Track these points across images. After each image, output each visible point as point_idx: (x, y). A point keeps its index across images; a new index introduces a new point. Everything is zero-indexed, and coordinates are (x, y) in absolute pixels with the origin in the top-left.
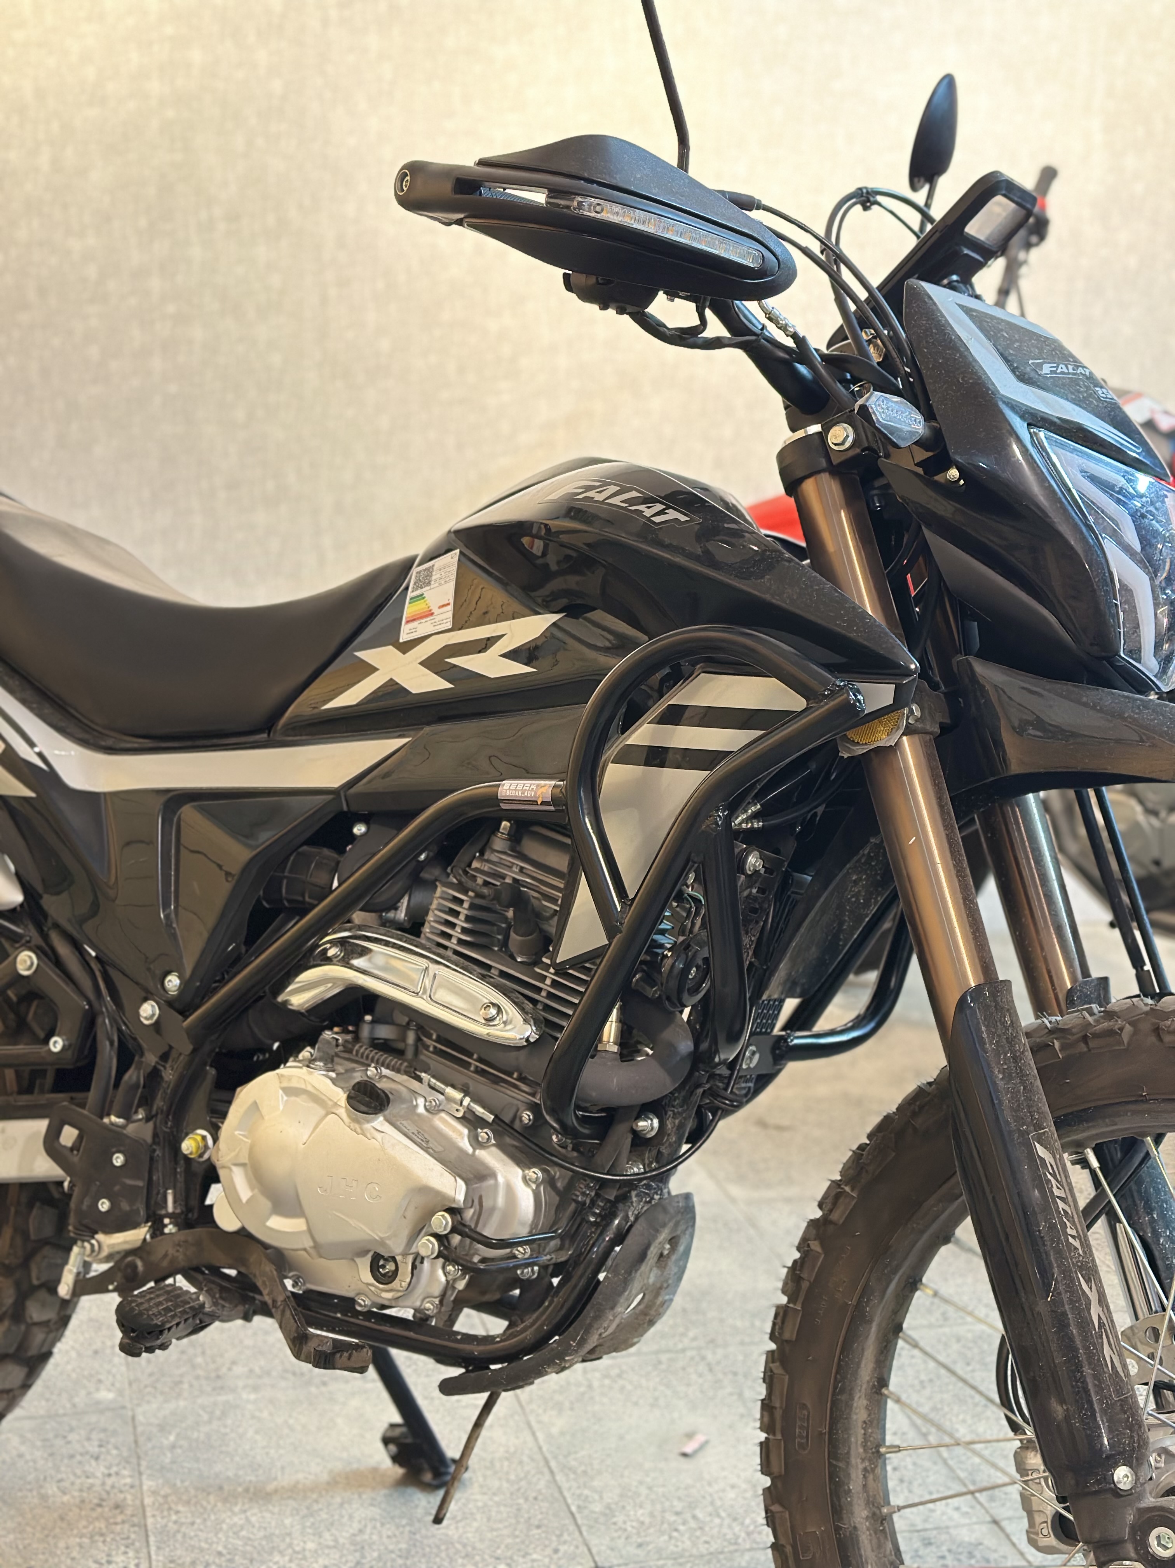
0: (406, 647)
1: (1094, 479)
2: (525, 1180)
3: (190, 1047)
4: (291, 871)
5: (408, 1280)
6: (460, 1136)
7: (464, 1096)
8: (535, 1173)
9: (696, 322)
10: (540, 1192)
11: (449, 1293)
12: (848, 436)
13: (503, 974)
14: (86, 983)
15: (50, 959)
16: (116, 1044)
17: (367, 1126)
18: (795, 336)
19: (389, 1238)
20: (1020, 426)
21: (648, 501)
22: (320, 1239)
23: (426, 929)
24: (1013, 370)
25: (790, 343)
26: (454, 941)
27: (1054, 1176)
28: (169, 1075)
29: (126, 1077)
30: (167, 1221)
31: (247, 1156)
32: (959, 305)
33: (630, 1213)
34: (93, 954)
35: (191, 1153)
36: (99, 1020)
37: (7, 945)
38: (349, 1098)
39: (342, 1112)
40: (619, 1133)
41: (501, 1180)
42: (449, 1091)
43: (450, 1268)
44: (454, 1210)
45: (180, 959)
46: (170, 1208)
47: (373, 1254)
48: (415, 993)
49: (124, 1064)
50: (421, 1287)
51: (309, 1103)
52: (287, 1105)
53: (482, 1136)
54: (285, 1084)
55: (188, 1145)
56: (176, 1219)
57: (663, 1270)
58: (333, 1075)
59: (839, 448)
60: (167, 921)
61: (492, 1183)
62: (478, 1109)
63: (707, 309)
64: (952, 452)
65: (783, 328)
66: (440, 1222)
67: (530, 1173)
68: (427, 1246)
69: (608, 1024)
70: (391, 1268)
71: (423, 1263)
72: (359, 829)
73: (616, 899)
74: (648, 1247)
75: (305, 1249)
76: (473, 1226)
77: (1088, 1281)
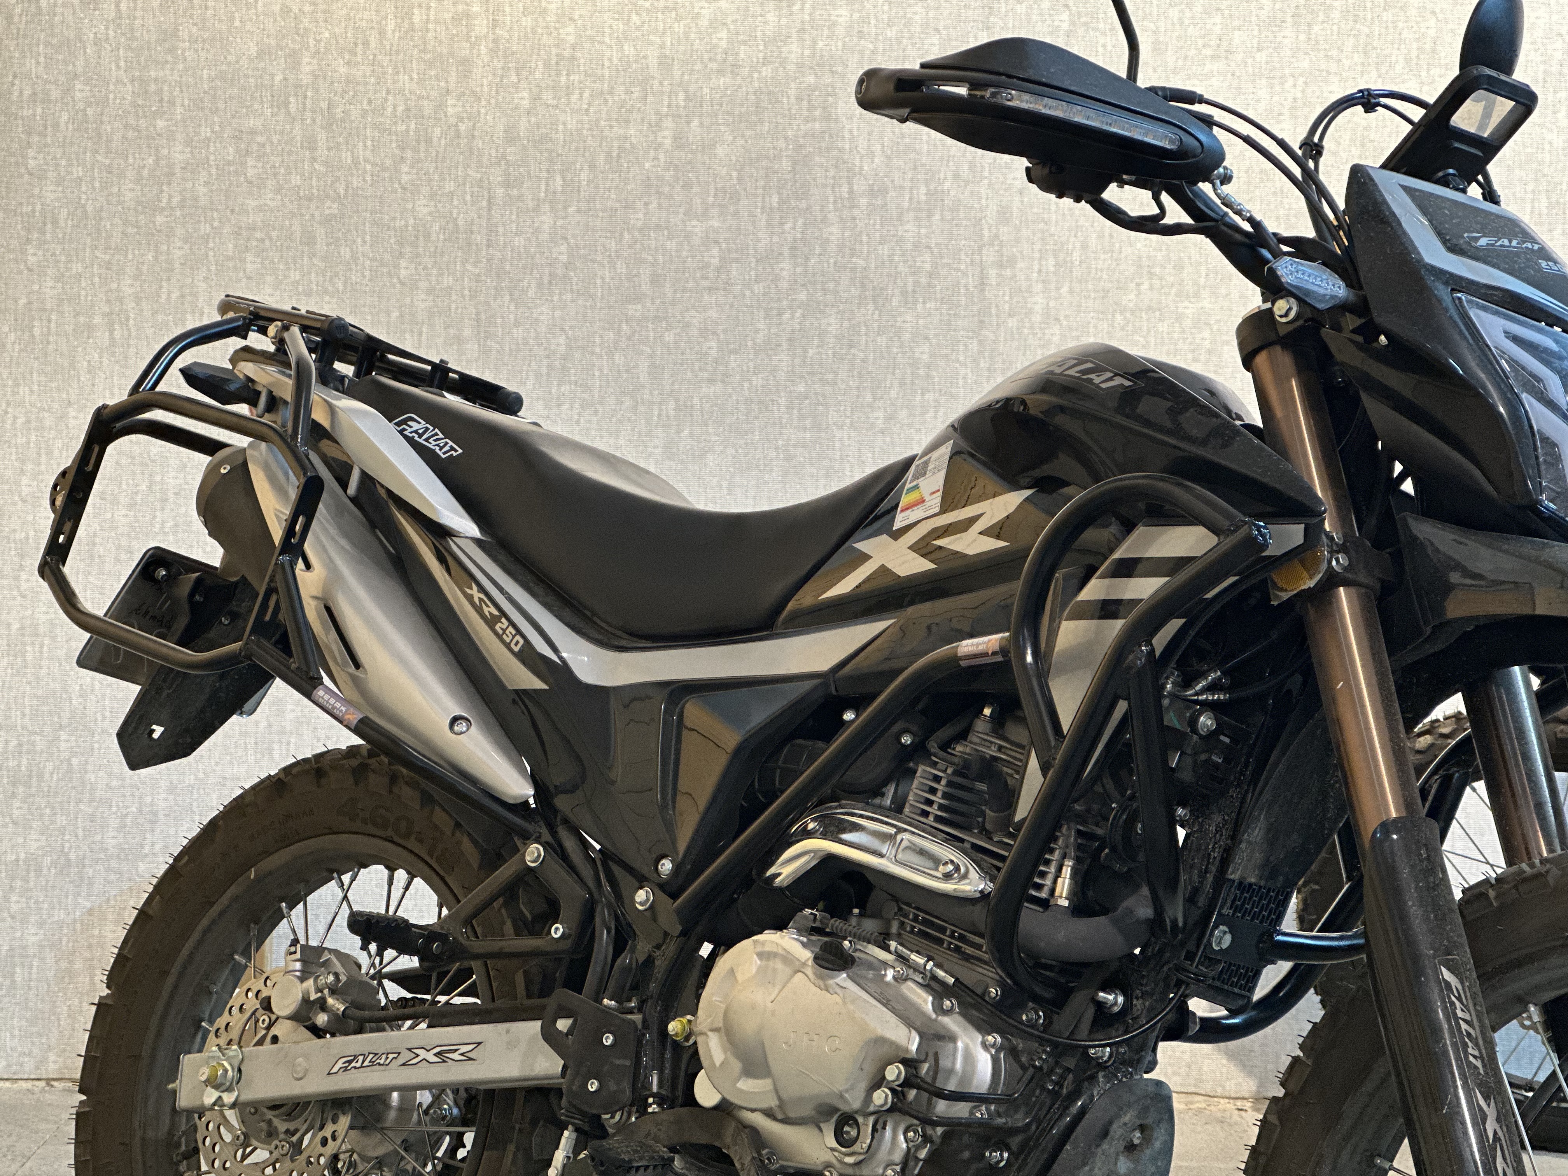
0: (896, 535)
1: (1516, 340)
2: (984, 1045)
3: (679, 928)
4: (787, 764)
5: (868, 1141)
6: (925, 1001)
7: (928, 961)
8: (993, 1039)
9: (1156, 211)
10: (999, 1059)
11: (912, 1163)
12: (1290, 309)
13: (976, 847)
14: (587, 872)
15: (556, 853)
16: (613, 932)
17: (831, 982)
18: (1251, 220)
19: (847, 1091)
20: (1442, 291)
22: (784, 1096)
23: (907, 810)
24: (1445, 242)
25: (1247, 227)
26: (931, 818)
27: (1459, 999)
28: (661, 964)
29: (619, 961)
30: (651, 1100)
31: (721, 1019)
32: (1402, 186)
33: (1095, 1093)
34: (598, 847)
35: (676, 1035)
36: (599, 909)
37: (518, 842)
38: (816, 959)
39: (809, 971)
40: (1078, 1001)
41: (960, 1044)
42: (914, 957)
43: (911, 1134)
44: (908, 1063)
45: (674, 842)
46: (655, 1089)
47: (835, 1117)
48: (882, 856)
49: (618, 952)
50: (883, 1154)
51: (779, 965)
52: (759, 969)
53: (947, 1003)
54: (759, 949)
55: (674, 1027)
56: (661, 1100)
57: (1137, 1161)
58: (805, 940)
59: (1284, 320)
60: (664, 807)
61: (951, 1046)
62: (941, 974)
63: (1165, 197)
64: (1375, 315)
65: (1238, 213)
66: (893, 1072)
67: (990, 1038)
68: (881, 1097)
69: (1060, 880)
70: (854, 1133)
71: (884, 1128)
72: (849, 716)
73: (1052, 737)
74: (1110, 1123)
75: (771, 1109)
76: (929, 1080)
77: (1486, 1098)
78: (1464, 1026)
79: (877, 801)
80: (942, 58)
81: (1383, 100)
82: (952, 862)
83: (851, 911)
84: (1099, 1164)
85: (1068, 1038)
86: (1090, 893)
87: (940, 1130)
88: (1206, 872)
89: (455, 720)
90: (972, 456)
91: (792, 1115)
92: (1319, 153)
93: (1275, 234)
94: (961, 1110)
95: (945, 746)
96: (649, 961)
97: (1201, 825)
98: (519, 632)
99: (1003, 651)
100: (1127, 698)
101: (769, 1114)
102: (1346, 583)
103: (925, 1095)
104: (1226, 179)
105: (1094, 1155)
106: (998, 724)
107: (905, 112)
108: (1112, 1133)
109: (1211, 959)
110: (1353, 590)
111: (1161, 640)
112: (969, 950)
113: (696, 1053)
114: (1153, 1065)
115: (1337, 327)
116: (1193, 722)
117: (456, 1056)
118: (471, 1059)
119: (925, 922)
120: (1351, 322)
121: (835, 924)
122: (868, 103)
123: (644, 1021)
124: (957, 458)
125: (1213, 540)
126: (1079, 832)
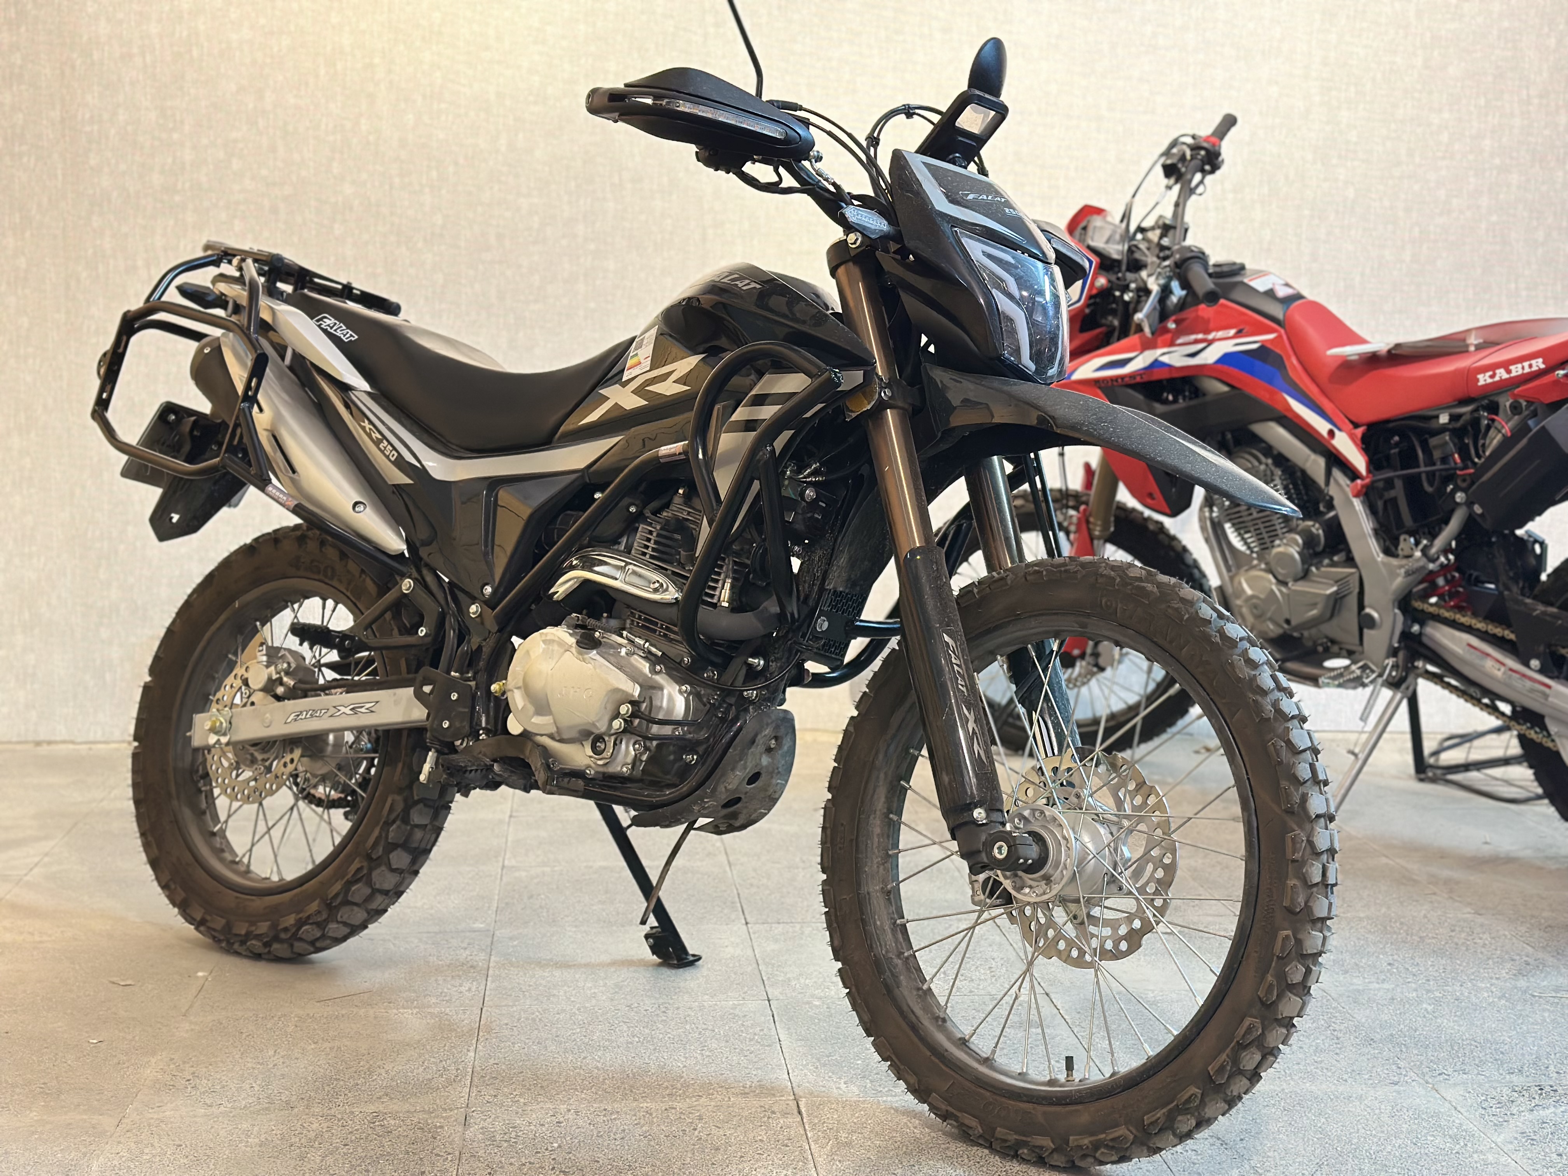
0: (624, 384)
1: (990, 256)
2: (680, 692)
3: (496, 628)
4: (560, 524)
5: (611, 751)
6: (645, 667)
7: (646, 643)
8: (686, 687)
9: (776, 179)
10: (689, 700)
11: (638, 763)
12: (857, 239)
13: (674, 573)
14: (440, 596)
15: (420, 583)
16: (457, 631)
17: (586, 656)
18: (834, 184)
19: (598, 721)
20: (946, 227)
21: (741, 278)
22: (560, 726)
23: (633, 552)
24: (948, 197)
25: (832, 189)
26: (648, 556)
27: (954, 652)
28: (486, 651)
29: (460, 649)
30: (481, 732)
31: (521, 681)
32: (924, 163)
33: (748, 718)
34: (447, 580)
35: (496, 692)
36: (448, 616)
37: (398, 578)
38: (577, 642)
39: (574, 650)
40: (737, 663)
41: (665, 692)
42: (637, 640)
43: (637, 746)
44: (633, 703)
45: (493, 576)
46: (484, 725)
47: (592, 737)
48: (616, 579)
49: (460, 642)
50: (620, 758)
51: (556, 647)
52: (544, 649)
53: (658, 668)
54: (543, 638)
55: (494, 687)
56: (487, 731)
57: (773, 759)
58: (571, 632)
59: (854, 246)
60: (486, 554)
61: (660, 693)
62: (653, 650)
63: (781, 170)
64: (906, 242)
65: (826, 180)
66: (624, 709)
67: (684, 688)
68: (617, 724)
69: (723, 591)
70: (603, 747)
71: (621, 743)
72: (597, 495)
73: (714, 504)
74: (756, 735)
75: (552, 734)
76: (647, 713)
77: (969, 710)
78: (956, 668)
79: (616, 547)
80: (638, 80)
81: (917, 111)
82: (658, 581)
83: (602, 616)
84: (750, 760)
85: (731, 686)
86: (744, 600)
87: (655, 743)
88: (813, 584)
89: (356, 504)
90: (671, 336)
91: (565, 737)
92: (878, 144)
93: (849, 193)
94: (667, 730)
95: (655, 513)
96: (480, 648)
97: (810, 556)
98: (394, 448)
99: (685, 452)
100: (759, 479)
101: (551, 736)
102: (891, 407)
103: (645, 722)
104: (819, 159)
105: (747, 754)
106: (688, 499)
107: (616, 115)
108: (757, 741)
109: (816, 637)
110: (895, 411)
111: (779, 444)
112: (672, 636)
113: (508, 704)
114: (783, 701)
115: (887, 251)
116: (802, 494)
117: (363, 710)
118: (372, 712)
119: (646, 620)
120: (893, 246)
121: (591, 622)
122: (593, 110)
123: (477, 684)
124: (662, 337)
125: (809, 381)
126: (735, 562)
